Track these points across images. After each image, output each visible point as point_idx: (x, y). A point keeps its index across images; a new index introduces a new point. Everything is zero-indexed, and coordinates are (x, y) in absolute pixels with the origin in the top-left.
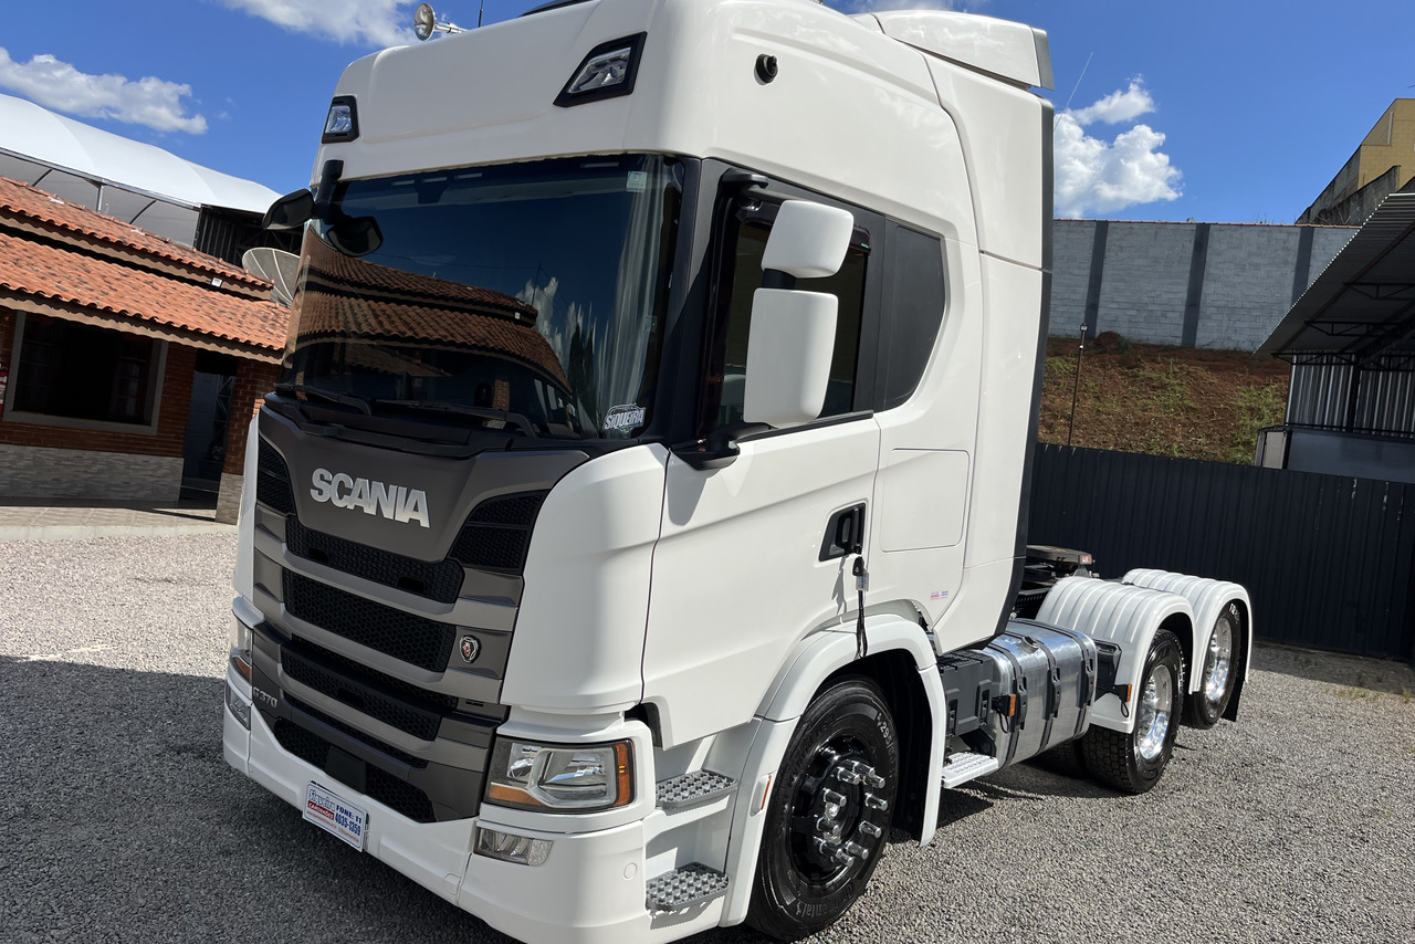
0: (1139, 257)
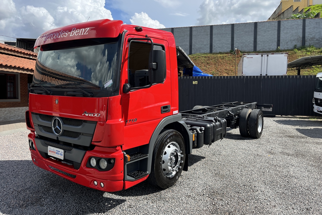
0: (242, 32)
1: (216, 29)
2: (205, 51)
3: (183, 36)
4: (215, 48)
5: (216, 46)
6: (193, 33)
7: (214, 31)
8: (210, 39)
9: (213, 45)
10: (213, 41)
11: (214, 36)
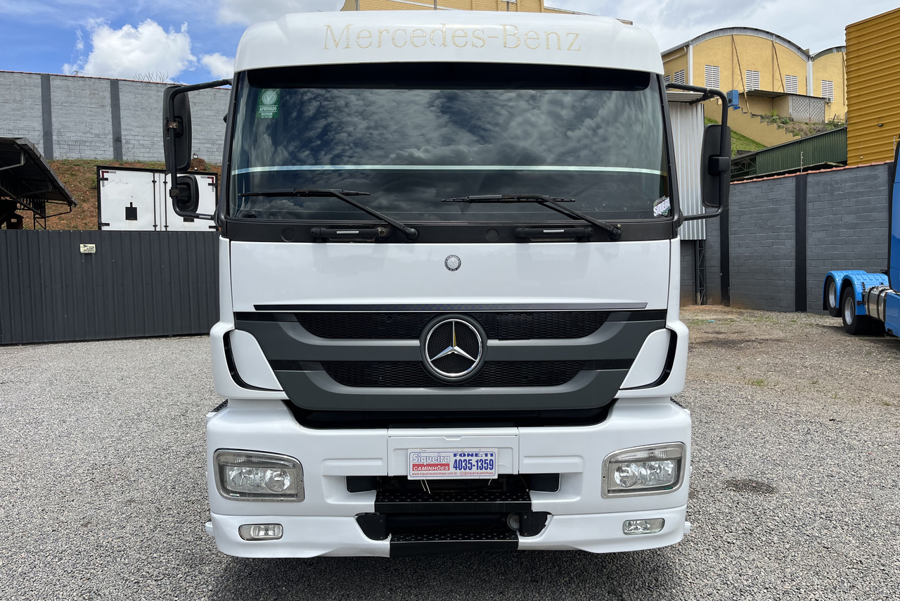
0: (207, 110)
1: (130, 92)
2: (98, 152)
3: (18, 98)
4: (130, 146)
5: (133, 142)
6: (52, 93)
7: (124, 98)
8: (111, 120)
9: (123, 137)
10: (122, 126)
11: (123, 113)
